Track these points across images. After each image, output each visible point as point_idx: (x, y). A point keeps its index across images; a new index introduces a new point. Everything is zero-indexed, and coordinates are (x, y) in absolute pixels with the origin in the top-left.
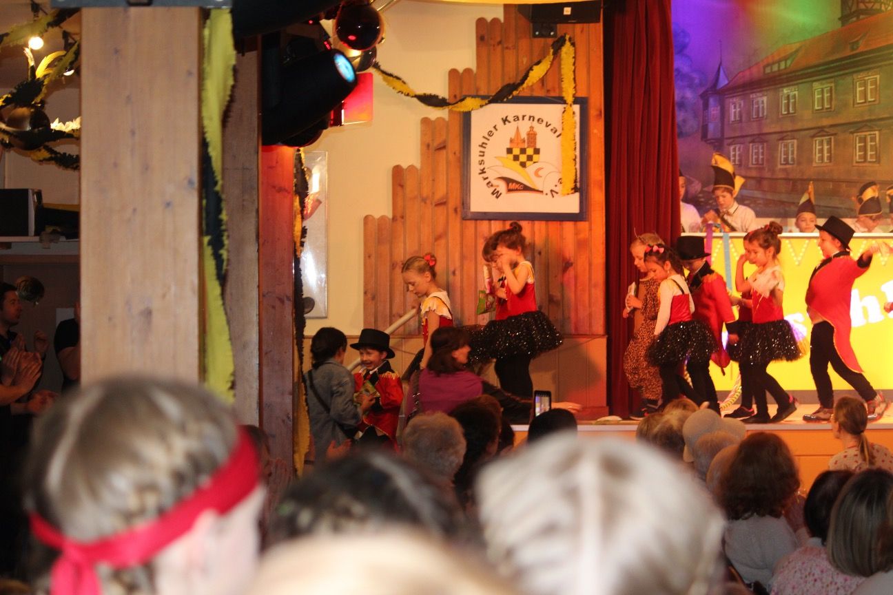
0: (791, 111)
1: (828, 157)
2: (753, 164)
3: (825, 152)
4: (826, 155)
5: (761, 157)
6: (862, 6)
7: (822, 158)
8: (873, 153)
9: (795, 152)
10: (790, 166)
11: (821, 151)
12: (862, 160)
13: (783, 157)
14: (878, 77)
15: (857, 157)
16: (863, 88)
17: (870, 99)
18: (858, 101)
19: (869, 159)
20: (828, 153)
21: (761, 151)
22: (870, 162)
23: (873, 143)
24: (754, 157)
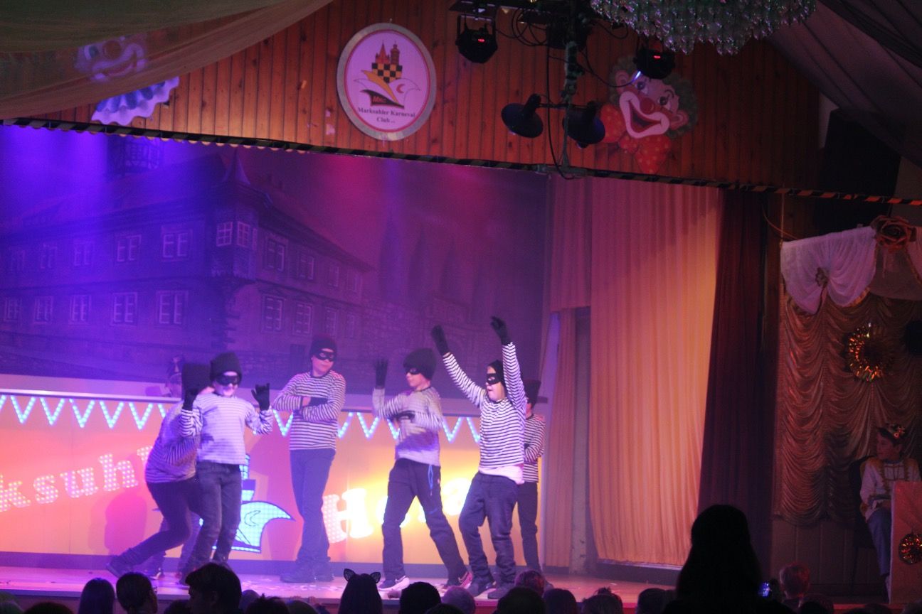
0: (49, 266)
1: (84, 316)
2: (8, 319)
3: (82, 310)
4: (82, 314)
5: (16, 311)
6: (128, 163)
7: (78, 317)
8: (131, 314)
9: (51, 310)
10: (45, 323)
11: (78, 309)
12: (119, 321)
13: (39, 312)
14: (140, 236)
15: (115, 317)
16: (123, 247)
17: (131, 259)
18: (118, 260)
19: (126, 320)
20: (84, 311)
21: (16, 305)
22: (127, 323)
23: (132, 304)
24: (9, 311)
